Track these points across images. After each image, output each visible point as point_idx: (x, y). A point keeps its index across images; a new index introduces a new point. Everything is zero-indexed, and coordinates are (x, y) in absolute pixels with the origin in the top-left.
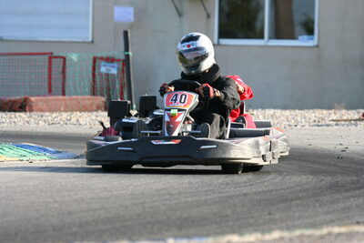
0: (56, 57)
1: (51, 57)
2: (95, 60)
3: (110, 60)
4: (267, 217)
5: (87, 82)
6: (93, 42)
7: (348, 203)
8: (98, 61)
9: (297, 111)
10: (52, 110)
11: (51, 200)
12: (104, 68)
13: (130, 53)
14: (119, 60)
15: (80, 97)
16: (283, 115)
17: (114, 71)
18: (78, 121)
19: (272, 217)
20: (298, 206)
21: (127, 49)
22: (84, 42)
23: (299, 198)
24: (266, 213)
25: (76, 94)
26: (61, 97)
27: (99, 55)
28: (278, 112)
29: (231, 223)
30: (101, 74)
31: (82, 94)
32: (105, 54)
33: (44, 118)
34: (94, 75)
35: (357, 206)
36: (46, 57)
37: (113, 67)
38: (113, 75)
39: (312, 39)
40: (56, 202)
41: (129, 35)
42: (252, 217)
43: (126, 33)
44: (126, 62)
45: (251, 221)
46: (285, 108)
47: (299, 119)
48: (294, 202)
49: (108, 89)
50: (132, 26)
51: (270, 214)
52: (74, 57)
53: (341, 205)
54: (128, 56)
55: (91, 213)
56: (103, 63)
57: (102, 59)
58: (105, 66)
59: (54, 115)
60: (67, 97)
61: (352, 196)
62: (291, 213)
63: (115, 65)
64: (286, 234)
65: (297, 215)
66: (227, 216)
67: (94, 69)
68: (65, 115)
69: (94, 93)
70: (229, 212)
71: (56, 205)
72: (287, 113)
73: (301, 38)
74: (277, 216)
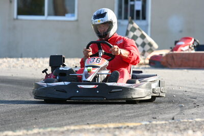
4: (34, 121)
7: (84, 113)
19: (37, 121)
20: (53, 114)
23: (55, 110)
24: (34, 118)
29: (11, 125)
35: (89, 114)
42: (25, 121)
45: (23, 123)
53: (80, 114)
61: (87, 109)
62: (48, 119)
64: (41, 130)
65: (52, 119)
66: (9, 121)
70: (11, 118)
73: (67, 15)
74: (40, 120)
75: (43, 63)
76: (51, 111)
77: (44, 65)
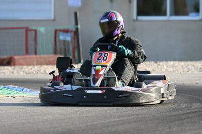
0: (30, 30)
1: (27, 30)
2: (56, 31)
3: (66, 31)
4: (168, 130)
5: (51, 46)
6: (54, 20)
8: (58, 32)
9: (189, 62)
10: (28, 64)
11: (26, 121)
12: (62, 37)
13: (79, 27)
14: (71, 31)
15: (46, 56)
16: (180, 65)
17: (69, 39)
18: (45, 71)
19: (171, 130)
20: (188, 123)
21: (77, 24)
22: (48, 20)
23: (189, 118)
24: (168, 127)
25: (44, 53)
26: (34, 56)
27: (58, 28)
28: (176, 63)
30: (60, 41)
31: (48, 54)
32: (62, 27)
33: (23, 70)
34: (55, 41)
36: (24, 30)
37: (68, 36)
38: (68, 41)
39: (199, 15)
40: (29, 123)
41: (78, 15)
42: (158, 130)
43: (76, 14)
44: (76, 32)
45: (157, 132)
46: (181, 60)
47: (190, 67)
48: (186, 120)
49: (65, 50)
50: (80, 9)
51: (170, 128)
52: (42, 30)
54: (77, 29)
55: (52, 129)
56: (61, 33)
57: (60, 30)
58: (62, 35)
59: (30, 67)
60: (38, 56)
62: (184, 128)
63: (69, 34)
65: (187, 128)
66: (142, 130)
67: (55, 37)
68: (36, 68)
69: (55, 53)
70: (143, 127)
71: (29, 125)
72: (182, 63)
73: (190, 14)
74: (175, 129)
75: (167, 67)
76: (185, 119)
77: (169, 69)
